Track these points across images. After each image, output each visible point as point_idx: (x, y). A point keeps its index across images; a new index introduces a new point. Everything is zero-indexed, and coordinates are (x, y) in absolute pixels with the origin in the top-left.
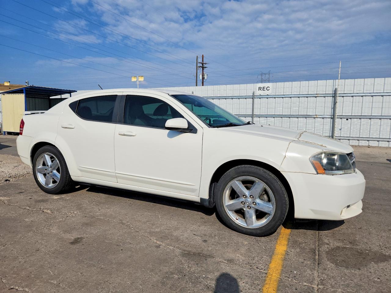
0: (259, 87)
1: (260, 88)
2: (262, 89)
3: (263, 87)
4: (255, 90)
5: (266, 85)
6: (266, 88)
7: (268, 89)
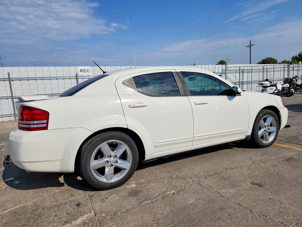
0: (80, 70)
1: (82, 70)
2: (83, 71)
3: (84, 70)
4: (77, 72)
5: (86, 68)
6: (86, 70)
7: (88, 71)
